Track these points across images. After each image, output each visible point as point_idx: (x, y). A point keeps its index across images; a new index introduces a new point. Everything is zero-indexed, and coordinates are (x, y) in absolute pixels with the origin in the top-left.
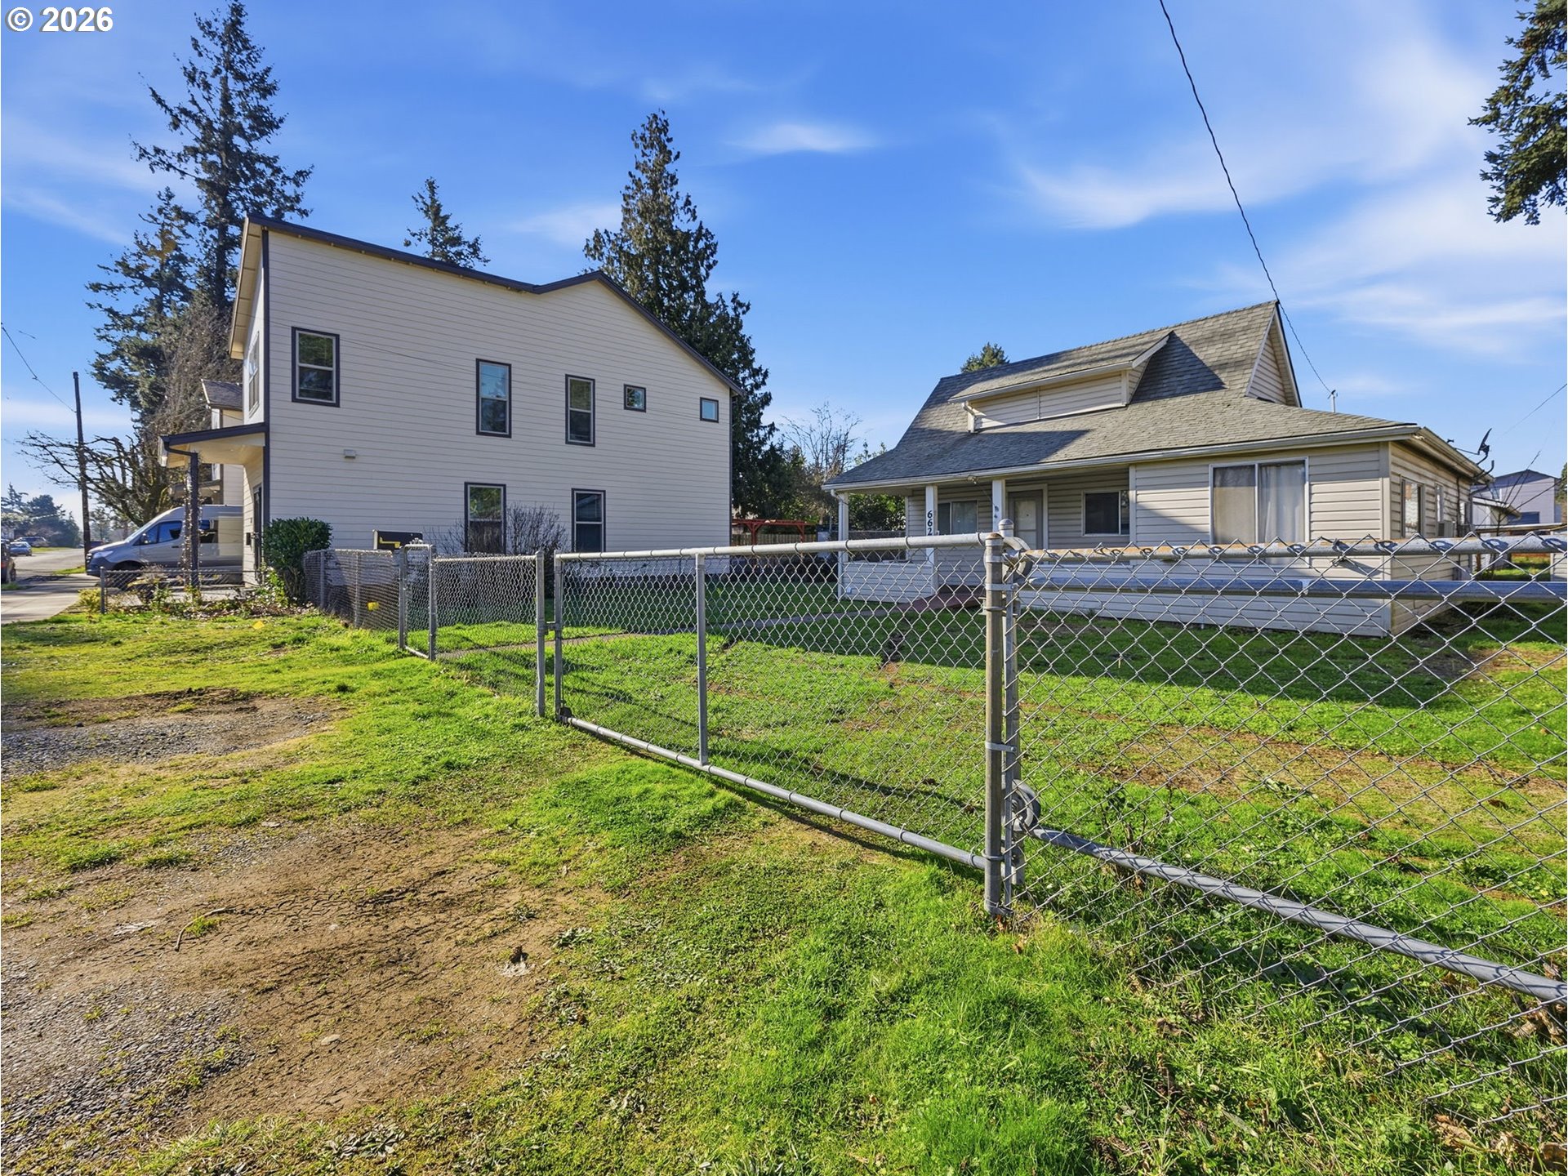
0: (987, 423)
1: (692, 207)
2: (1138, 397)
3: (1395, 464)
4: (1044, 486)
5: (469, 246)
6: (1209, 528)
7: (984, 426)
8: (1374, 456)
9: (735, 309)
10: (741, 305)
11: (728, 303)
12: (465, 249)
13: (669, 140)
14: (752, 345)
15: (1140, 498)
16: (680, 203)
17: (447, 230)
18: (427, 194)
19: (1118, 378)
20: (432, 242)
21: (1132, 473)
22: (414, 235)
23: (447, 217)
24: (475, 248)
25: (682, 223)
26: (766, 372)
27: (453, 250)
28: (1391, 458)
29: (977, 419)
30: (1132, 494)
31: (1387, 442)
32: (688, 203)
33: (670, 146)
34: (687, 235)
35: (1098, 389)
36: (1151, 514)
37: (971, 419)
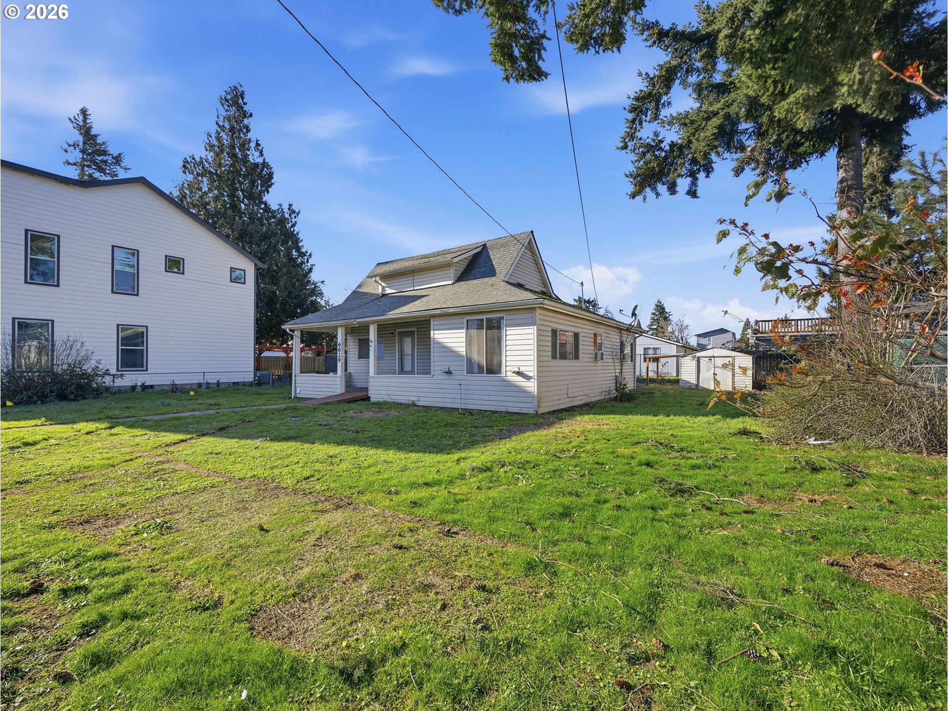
0: (388, 291)
1: (260, 148)
2: (460, 278)
3: (540, 319)
4: (414, 329)
5: (113, 158)
6: (464, 354)
7: (387, 292)
8: (530, 315)
9: (290, 215)
10: (294, 212)
11: (286, 210)
12: (109, 159)
13: (245, 104)
14: (300, 236)
15: (436, 336)
16: (253, 145)
17: (96, 144)
18: (81, 118)
19: (449, 268)
20: (83, 151)
21: (433, 322)
22: (70, 146)
23: (96, 136)
24: (118, 160)
25: (254, 157)
26: (310, 255)
27: (100, 158)
28: (538, 316)
29: (383, 288)
30: (432, 332)
31: (535, 308)
32: (258, 145)
33: (246, 108)
34: (256, 165)
35: (442, 273)
36: (441, 346)
37: (380, 287)
